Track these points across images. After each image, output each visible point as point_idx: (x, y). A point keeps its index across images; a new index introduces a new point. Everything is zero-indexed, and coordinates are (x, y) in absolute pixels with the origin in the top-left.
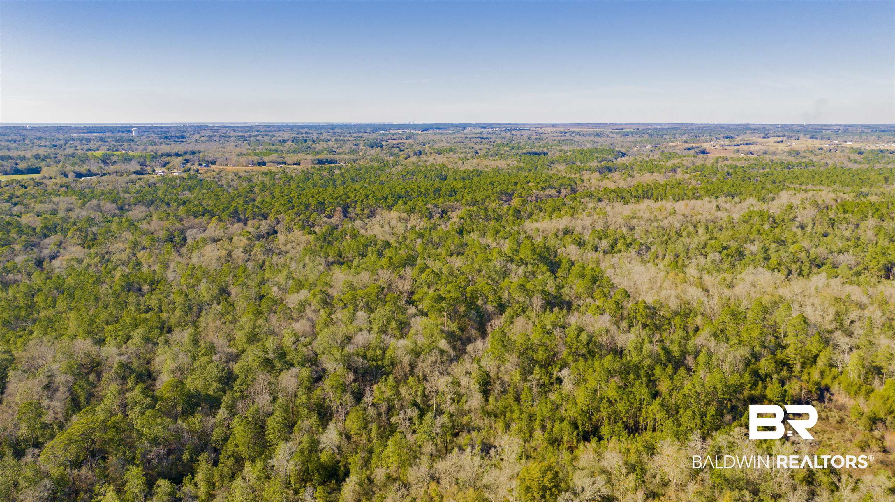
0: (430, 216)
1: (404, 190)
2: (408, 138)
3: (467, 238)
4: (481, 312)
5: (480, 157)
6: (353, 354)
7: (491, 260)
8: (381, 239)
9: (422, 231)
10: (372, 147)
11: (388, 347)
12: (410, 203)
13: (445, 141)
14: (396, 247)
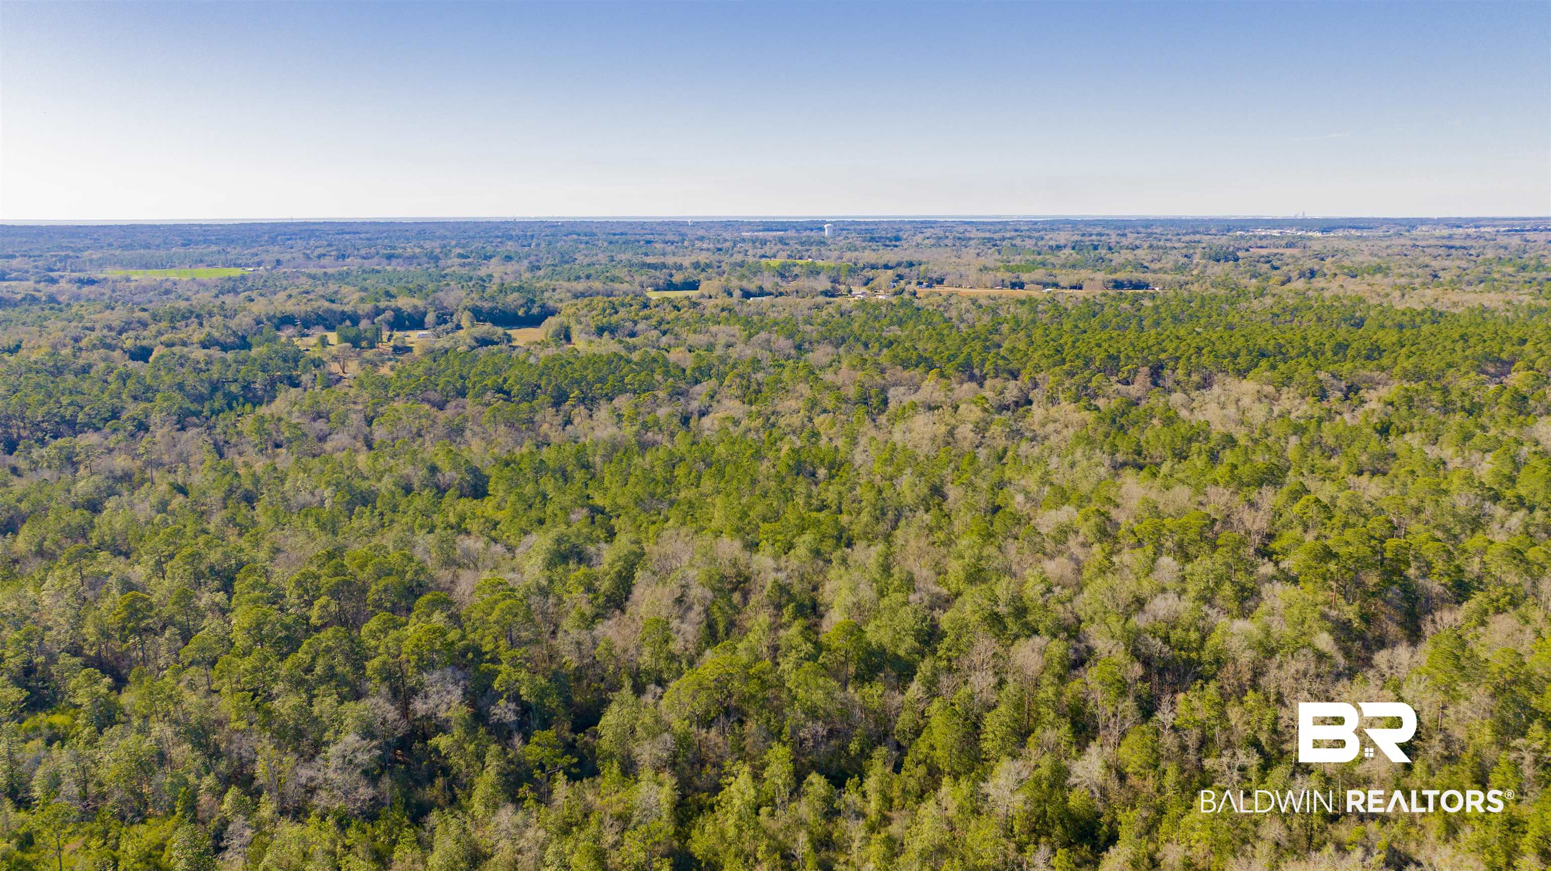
0: (1323, 395)
1: (1272, 342)
2: (1290, 245)
3: (1396, 444)
4: (1414, 592)
5: (1441, 284)
6: (1146, 631)
7: (1446, 492)
8: (1218, 430)
9: (1302, 421)
10: (1218, 261)
11: (1212, 630)
12: (1282, 367)
13: (1367, 252)
14: (1247, 447)
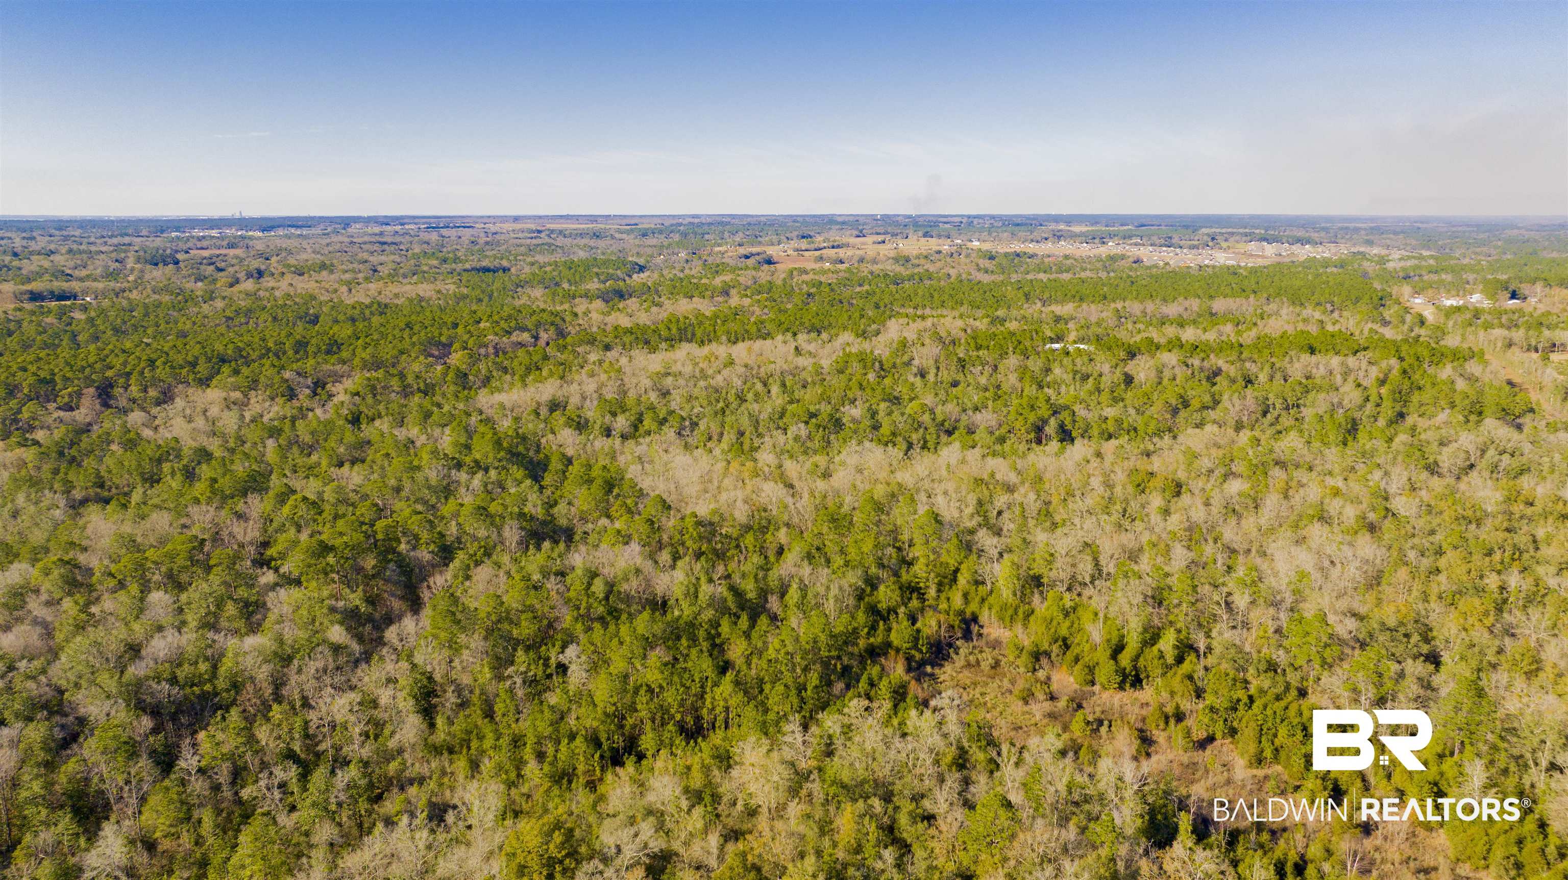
0: (291, 395)
1: (231, 346)
2: (231, 246)
3: (368, 431)
4: (408, 565)
5: (382, 278)
6: (147, 678)
7: (419, 468)
8: (189, 444)
9: (276, 423)
10: (156, 264)
11: (222, 655)
12: (245, 371)
13: (309, 250)
14: (223, 458)
